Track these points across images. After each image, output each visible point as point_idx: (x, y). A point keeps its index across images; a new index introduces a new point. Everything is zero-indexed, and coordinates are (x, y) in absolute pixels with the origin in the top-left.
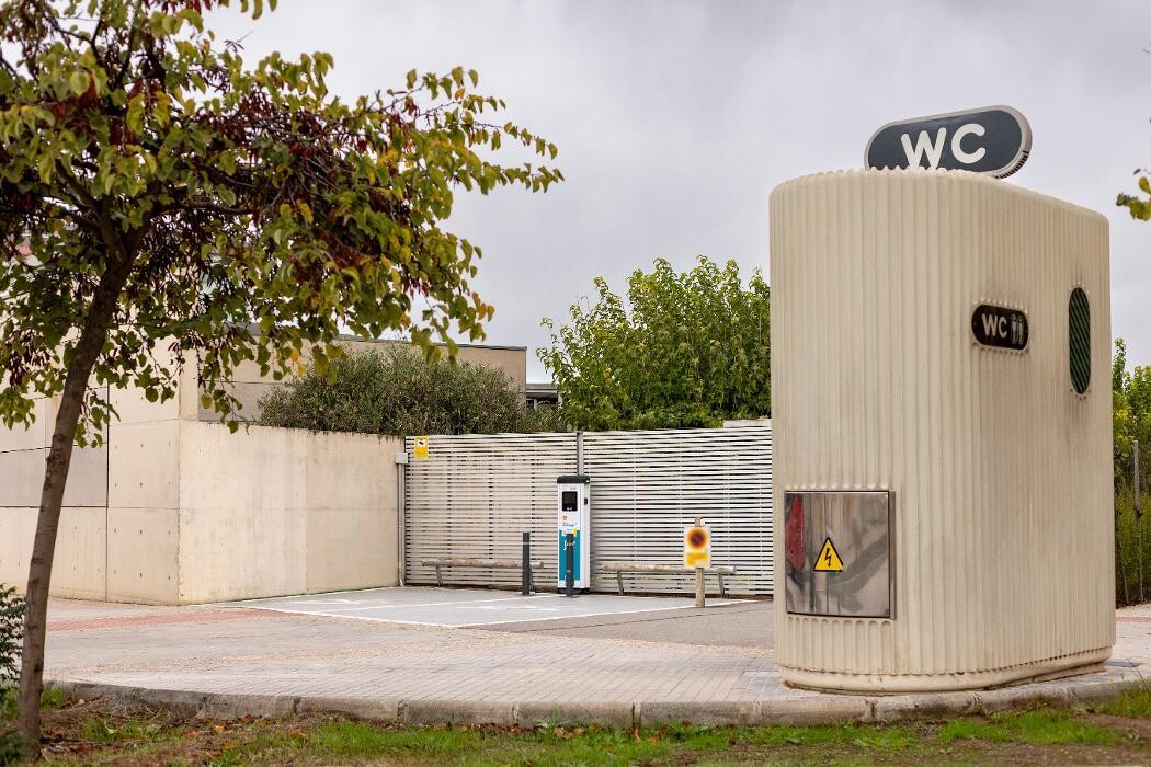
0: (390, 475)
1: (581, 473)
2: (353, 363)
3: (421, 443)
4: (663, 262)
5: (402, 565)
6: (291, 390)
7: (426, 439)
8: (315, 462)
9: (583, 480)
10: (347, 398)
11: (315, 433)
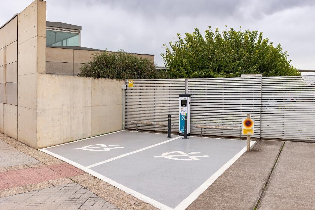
0: (120, 93)
1: (187, 93)
2: (108, 57)
3: (131, 82)
4: (197, 29)
5: (124, 123)
6: (90, 65)
7: (132, 81)
8: (94, 89)
9: (188, 95)
10: (106, 68)
11: (94, 79)
